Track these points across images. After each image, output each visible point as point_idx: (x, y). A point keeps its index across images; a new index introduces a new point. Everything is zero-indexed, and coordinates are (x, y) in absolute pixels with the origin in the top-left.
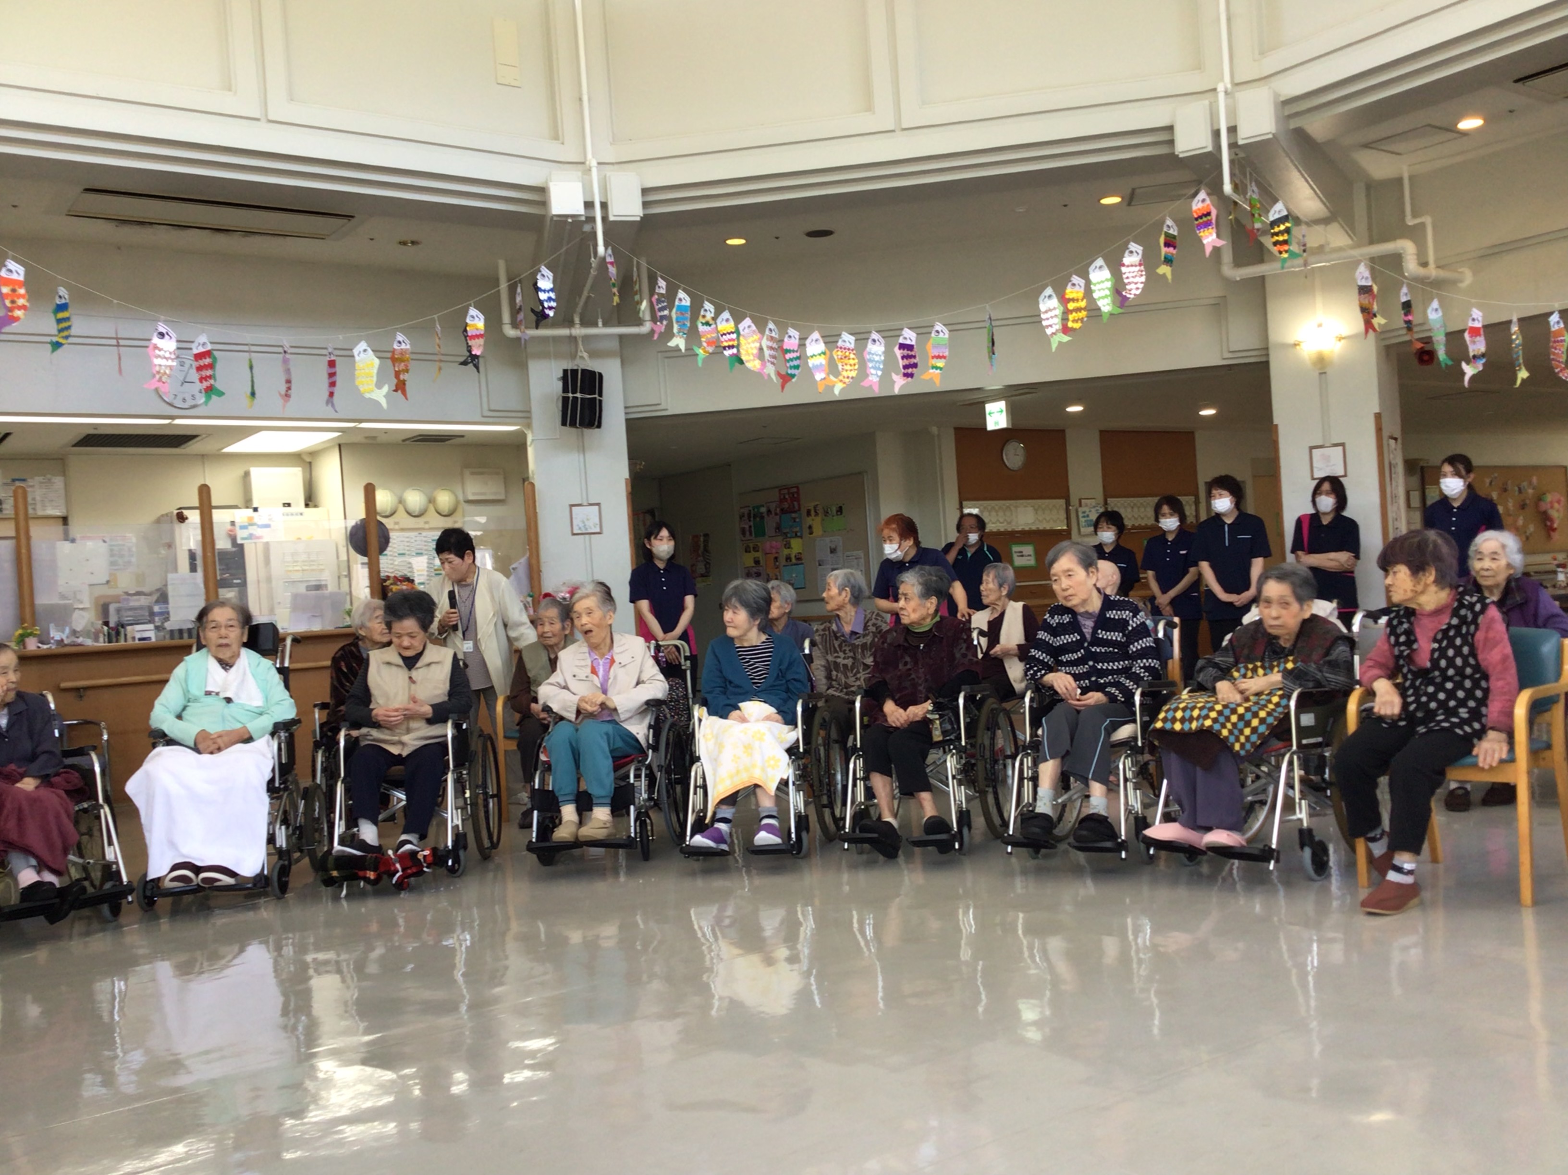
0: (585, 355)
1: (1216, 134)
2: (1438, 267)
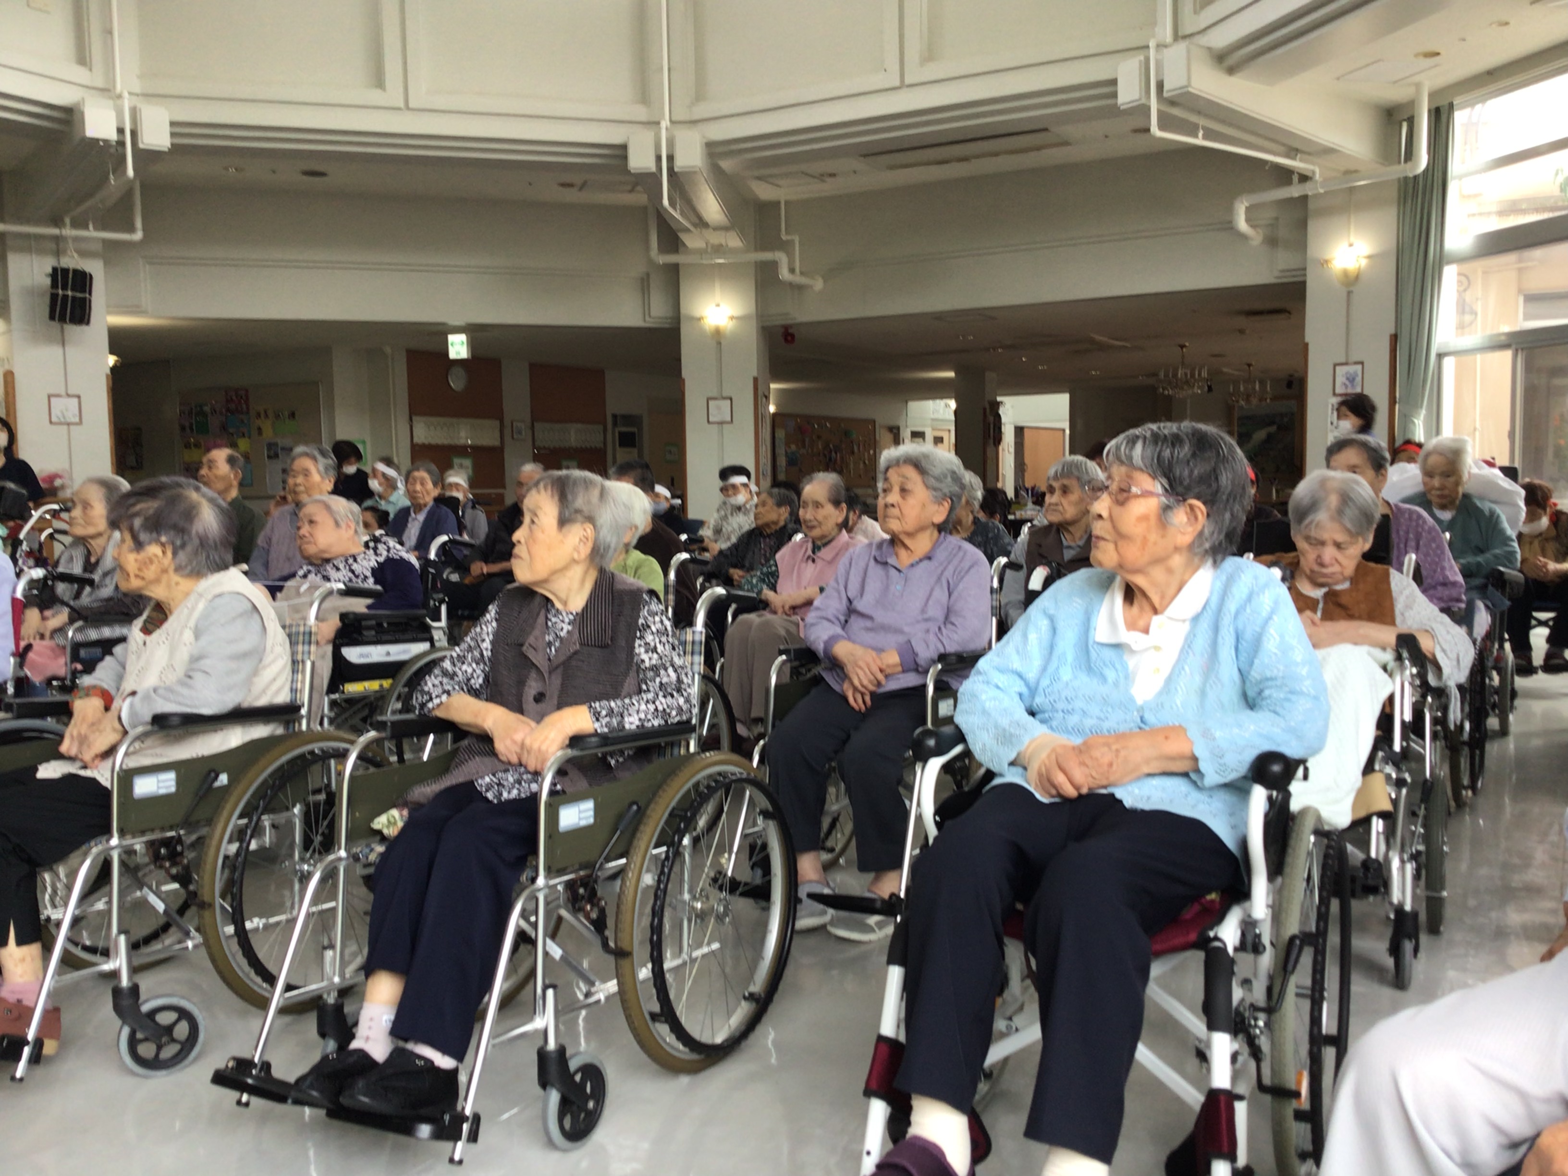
0: (75, 255)
1: (659, 158)
2: (802, 273)
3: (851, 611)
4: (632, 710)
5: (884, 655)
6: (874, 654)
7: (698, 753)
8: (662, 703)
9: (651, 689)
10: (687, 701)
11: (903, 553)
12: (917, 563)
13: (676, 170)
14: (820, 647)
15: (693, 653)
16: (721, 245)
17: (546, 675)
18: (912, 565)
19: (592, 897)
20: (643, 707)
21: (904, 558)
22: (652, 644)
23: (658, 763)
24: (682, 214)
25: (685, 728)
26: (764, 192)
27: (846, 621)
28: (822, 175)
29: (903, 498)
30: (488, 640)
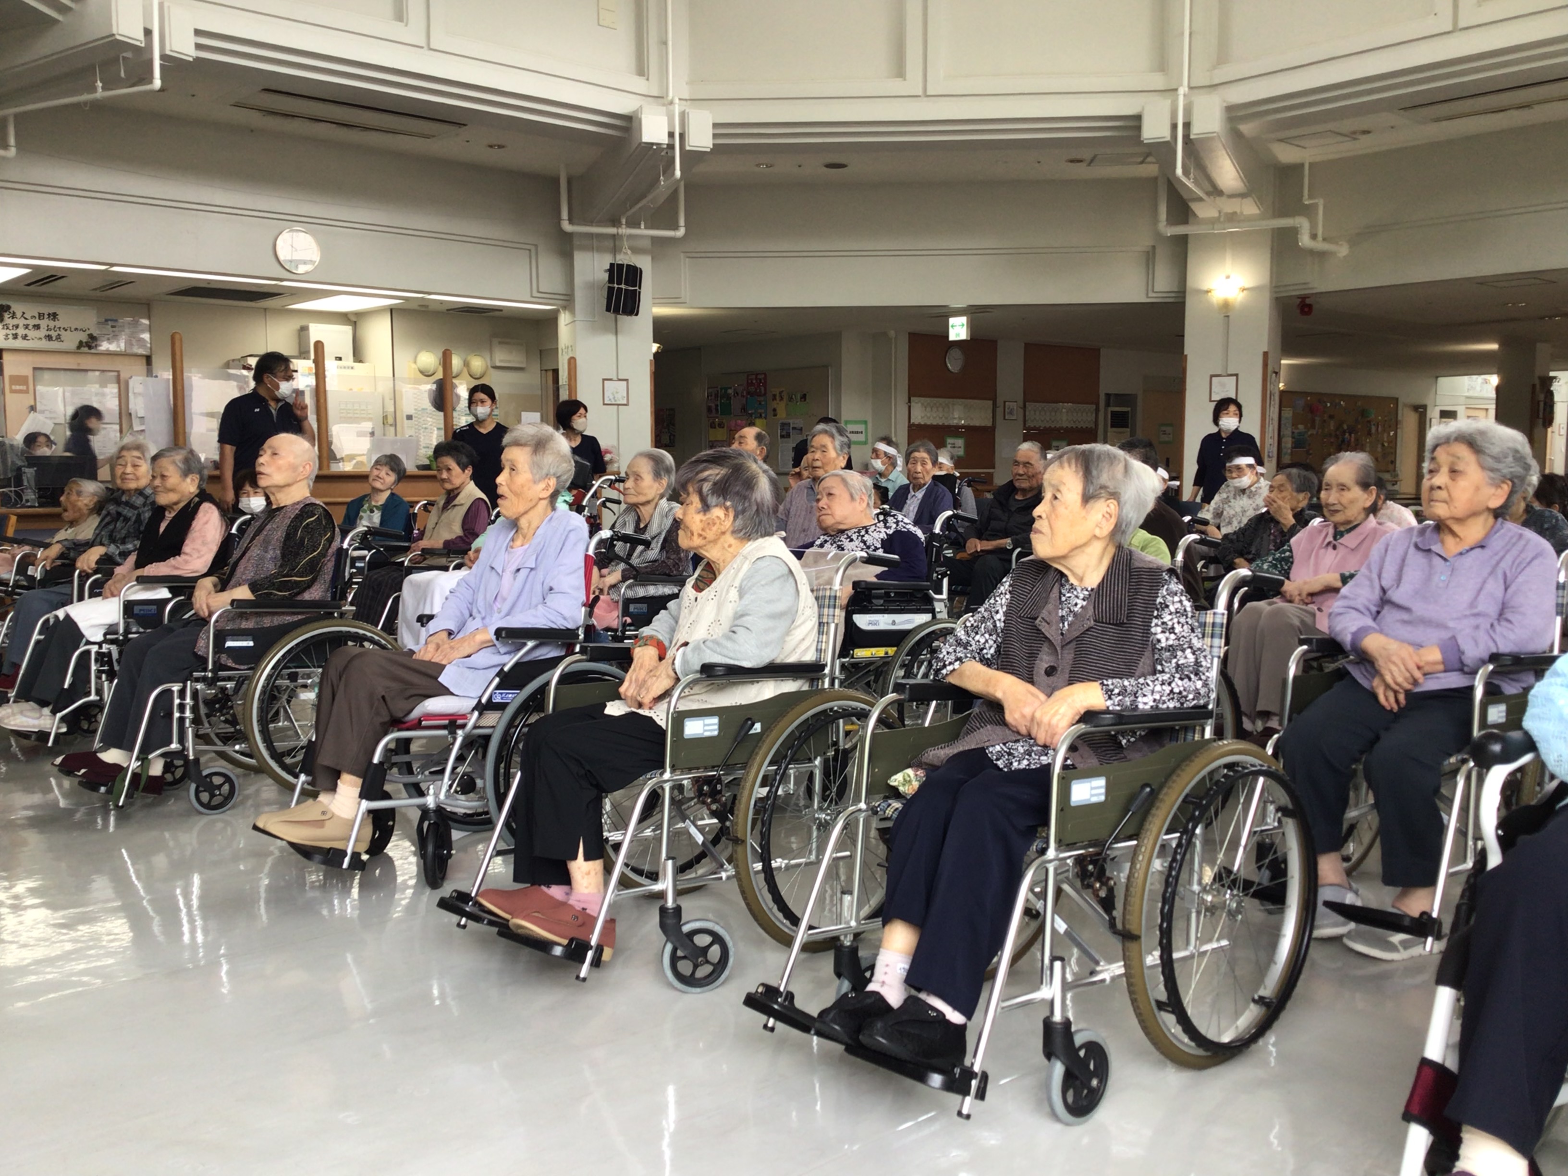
0: (629, 252)
1: (1174, 127)
2: (1324, 240)
3: (1385, 600)
4: (1147, 690)
5: (1422, 651)
6: (1411, 649)
7: (1215, 740)
8: (1179, 685)
9: (1167, 670)
10: (1206, 685)
11: (1449, 540)
12: (1468, 551)
13: (1192, 137)
14: (1347, 639)
15: (1212, 637)
16: (1235, 213)
17: (1059, 649)
18: (1461, 554)
19: (1101, 875)
20: (1158, 688)
21: (1451, 546)
22: (1170, 623)
23: (1170, 747)
24: (1196, 182)
25: (1200, 713)
26: (1286, 154)
27: (1378, 612)
28: (1354, 133)
29: (1453, 480)
30: (1001, 612)
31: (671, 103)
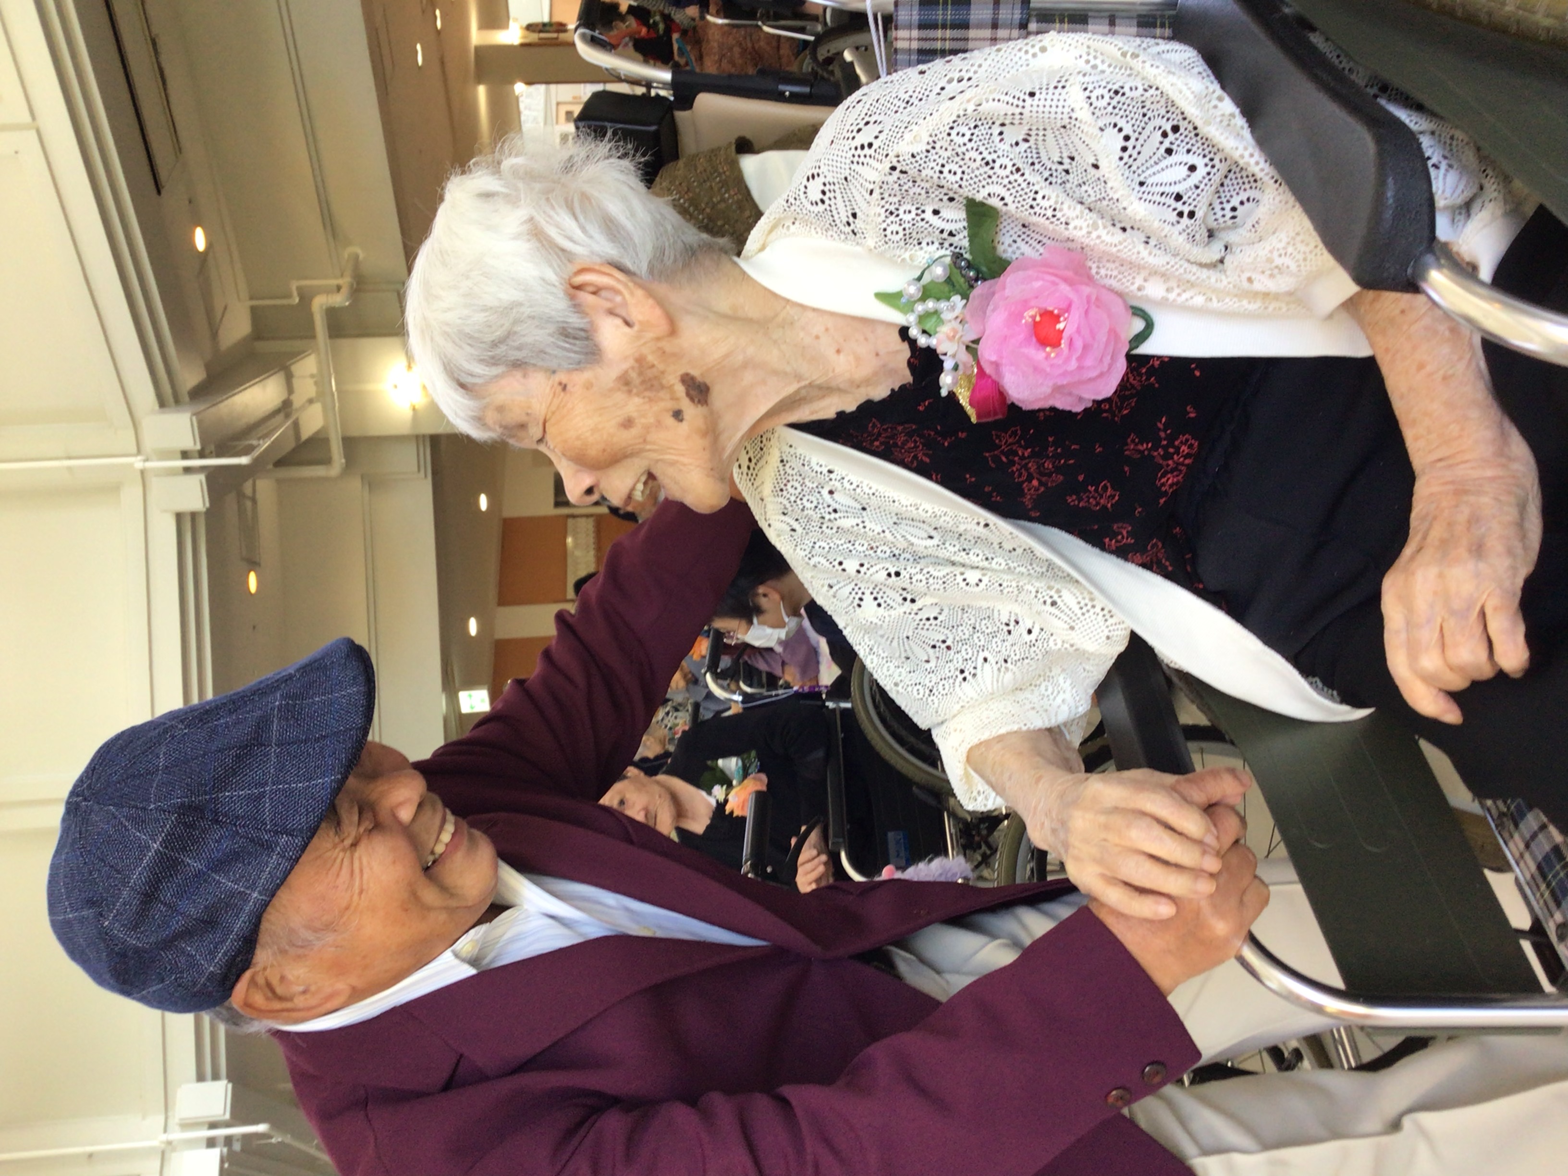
1: (187, 470)
13: (199, 447)
16: (313, 383)
24: (265, 436)
26: (238, 327)
31: (169, 1143)
